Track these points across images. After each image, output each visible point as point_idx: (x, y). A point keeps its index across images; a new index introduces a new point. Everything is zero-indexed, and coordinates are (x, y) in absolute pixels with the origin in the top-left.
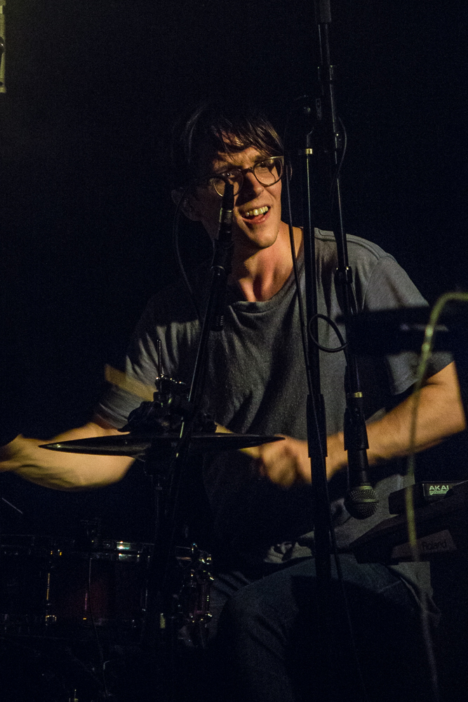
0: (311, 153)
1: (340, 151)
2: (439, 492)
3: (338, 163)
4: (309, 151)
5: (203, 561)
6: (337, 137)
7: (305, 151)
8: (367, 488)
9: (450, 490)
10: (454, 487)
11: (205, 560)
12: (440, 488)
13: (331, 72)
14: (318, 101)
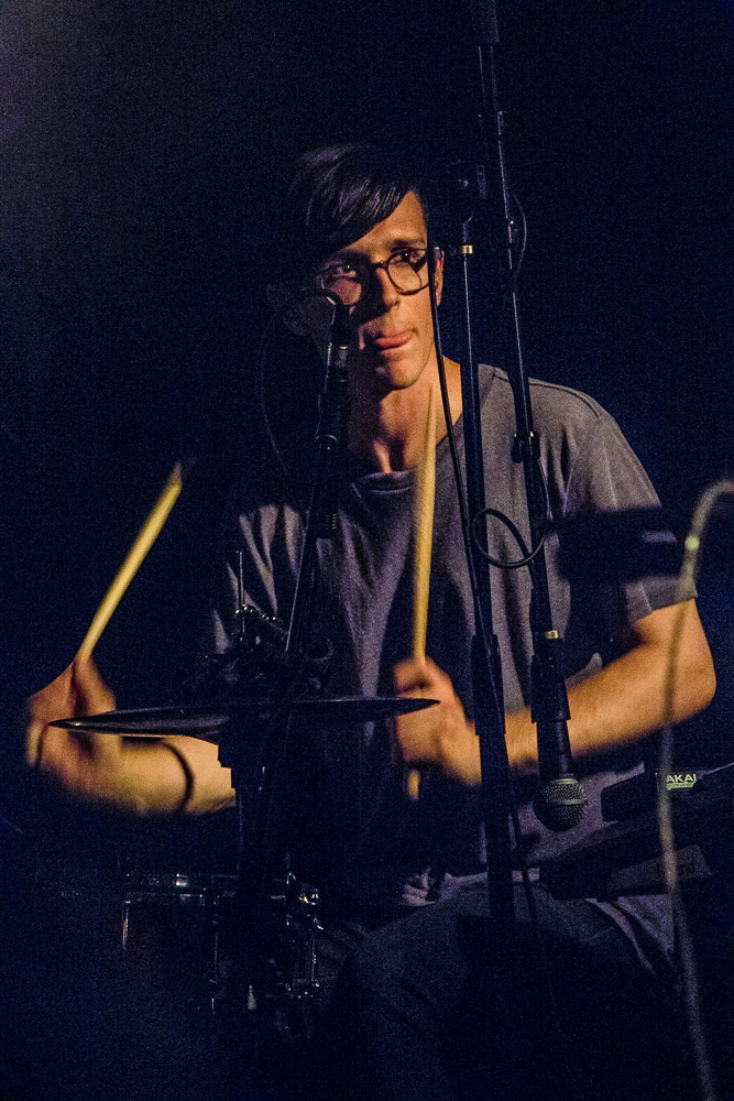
0: (471, 252)
1: (516, 248)
2: (680, 786)
3: (514, 268)
4: (468, 250)
5: (306, 900)
6: (512, 226)
7: (462, 250)
8: (568, 781)
9: (699, 781)
10: (705, 776)
11: (309, 900)
12: (683, 778)
13: (500, 123)
14: (481, 169)
